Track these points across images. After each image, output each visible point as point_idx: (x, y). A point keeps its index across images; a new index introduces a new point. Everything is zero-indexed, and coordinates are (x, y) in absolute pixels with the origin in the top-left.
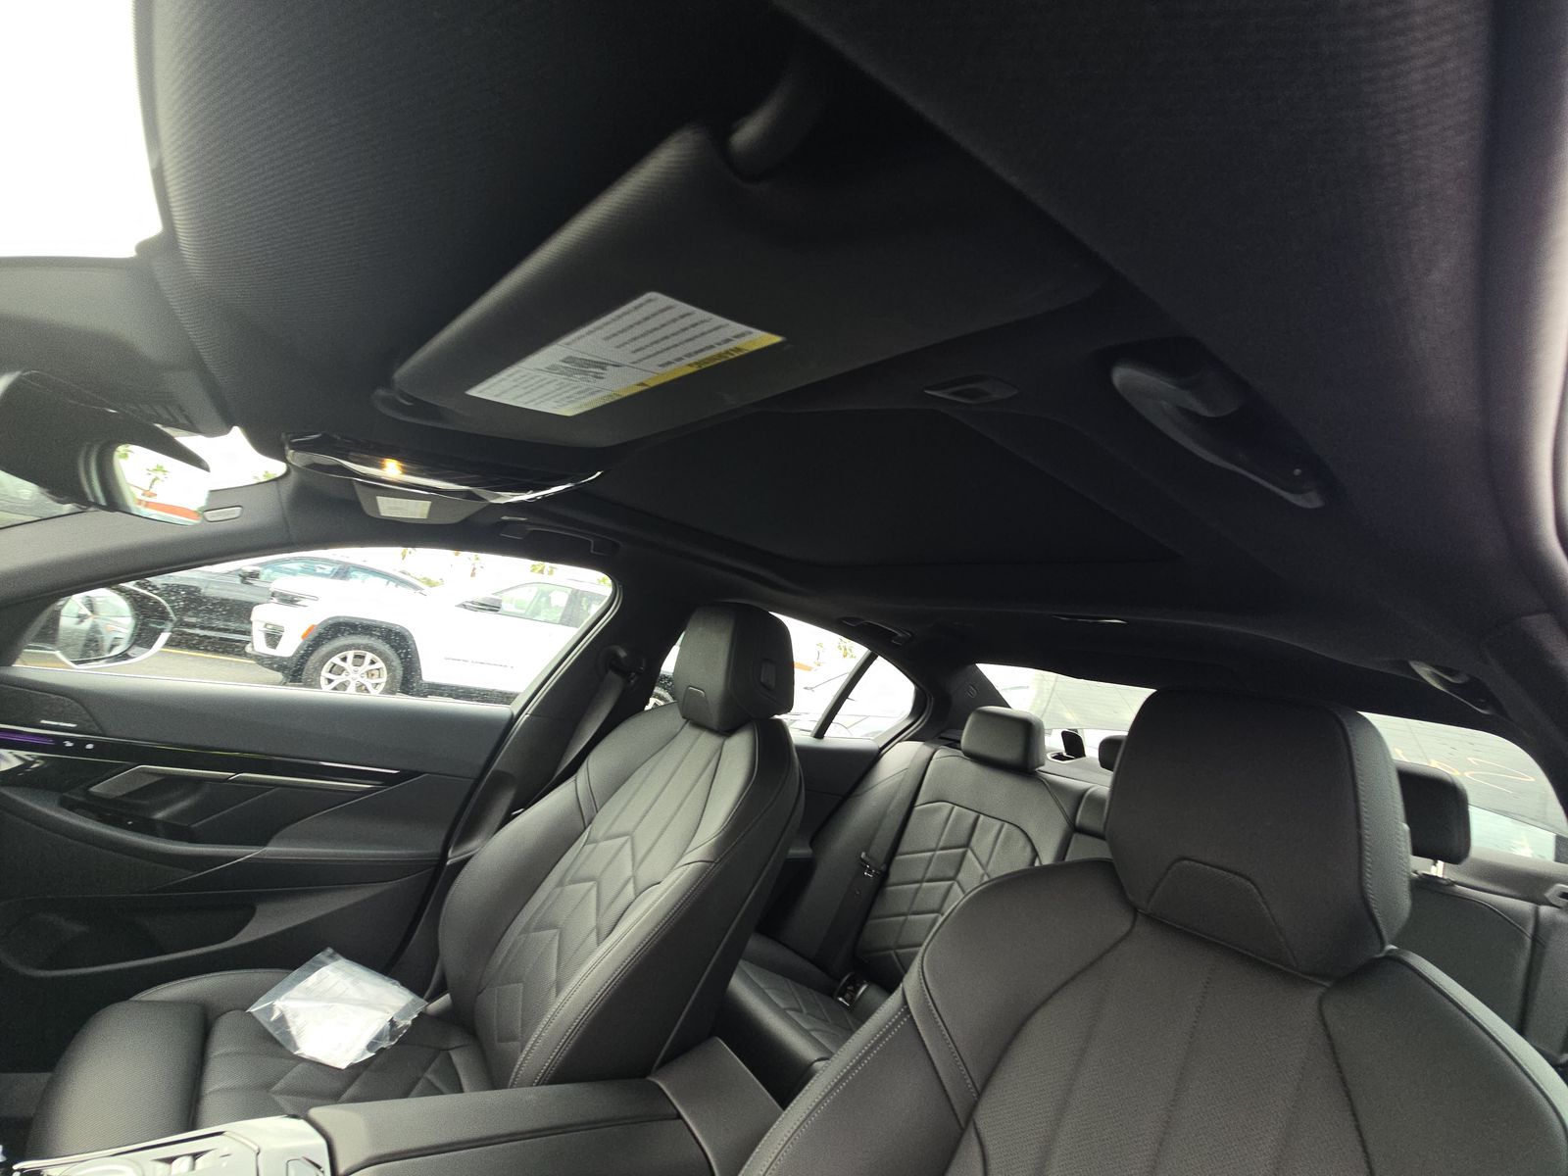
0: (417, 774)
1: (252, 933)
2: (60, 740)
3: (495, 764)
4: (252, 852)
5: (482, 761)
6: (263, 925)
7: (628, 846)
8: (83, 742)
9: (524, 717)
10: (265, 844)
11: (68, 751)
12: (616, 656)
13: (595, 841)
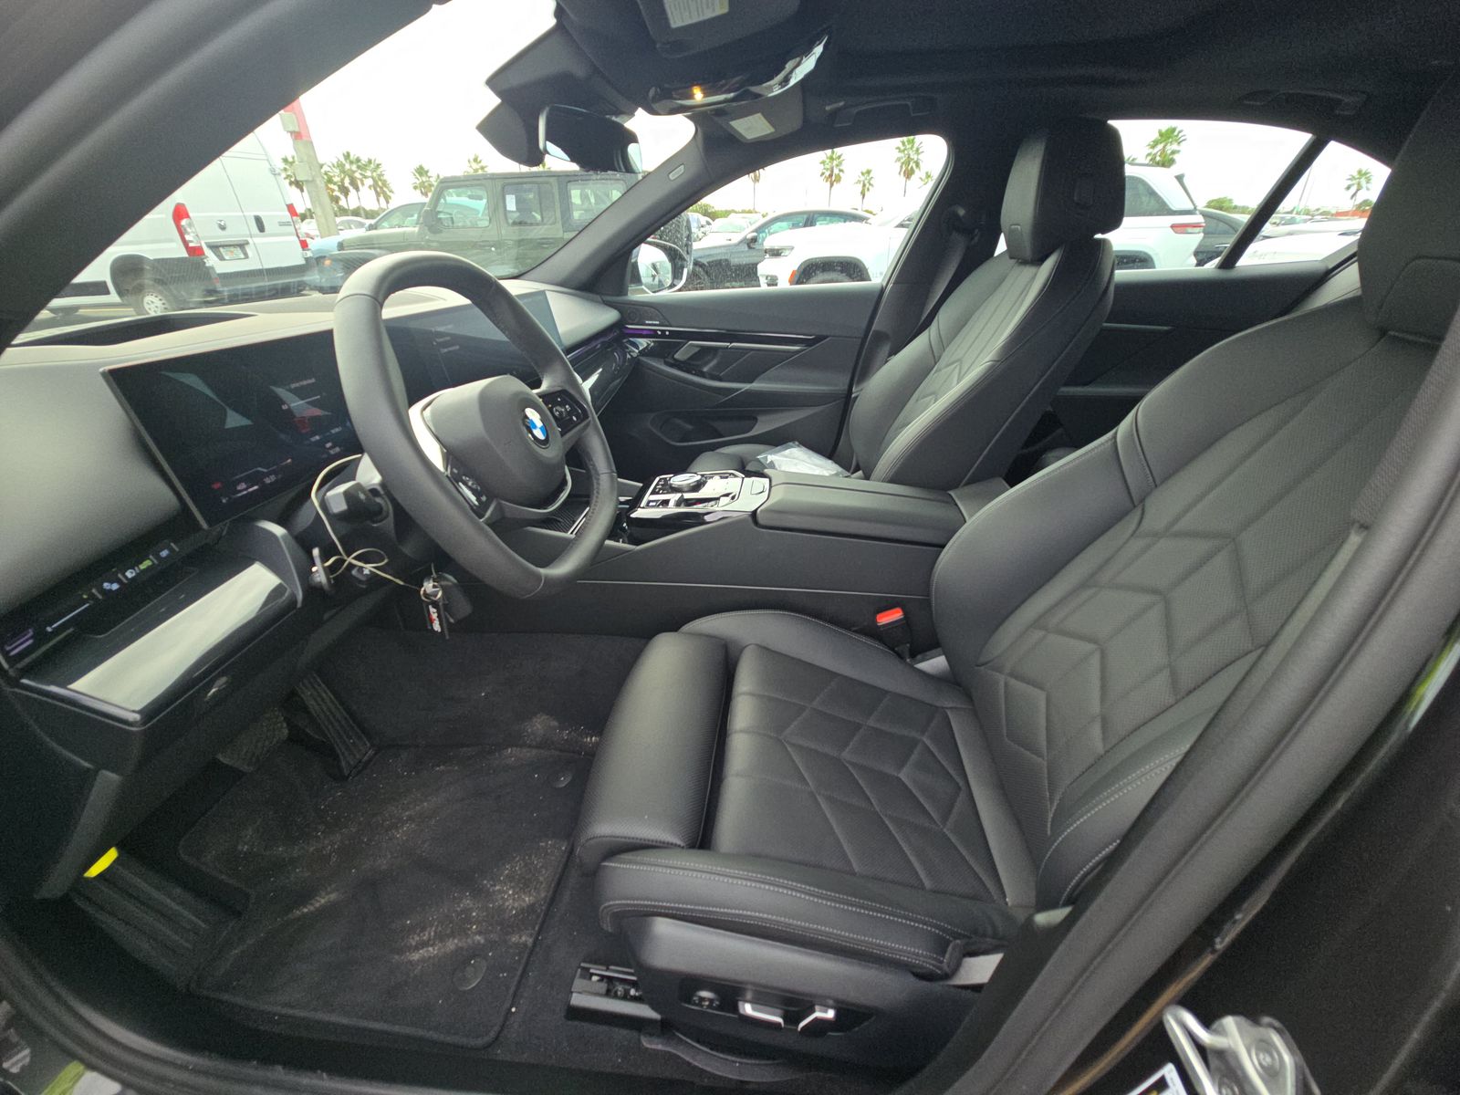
0: (825, 337)
1: (757, 430)
2: (655, 331)
3: (874, 325)
4: (746, 386)
5: (864, 325)
6: (763, 426)
7: (958, 367)
8: (663, 331)
9: (890, 286)
10: (752, 382)
11: (657, 336)
12: (956, 216)
13: (940, 370)
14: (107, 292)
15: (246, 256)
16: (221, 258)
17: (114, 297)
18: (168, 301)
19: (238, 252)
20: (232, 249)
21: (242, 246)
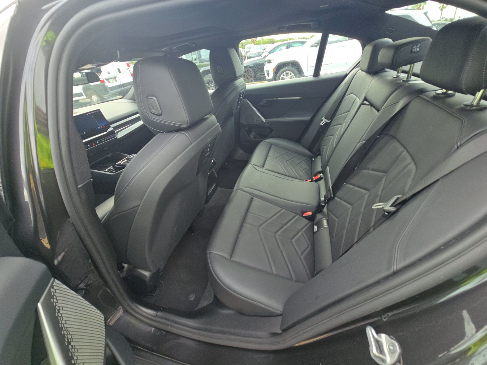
14: (83, 96)
15: (116, 81)
16: (110, 83)
17: (84, 97)
18: (98, 97)
19: (114, 80)
20: (112, 79)
21: (115, 78)
